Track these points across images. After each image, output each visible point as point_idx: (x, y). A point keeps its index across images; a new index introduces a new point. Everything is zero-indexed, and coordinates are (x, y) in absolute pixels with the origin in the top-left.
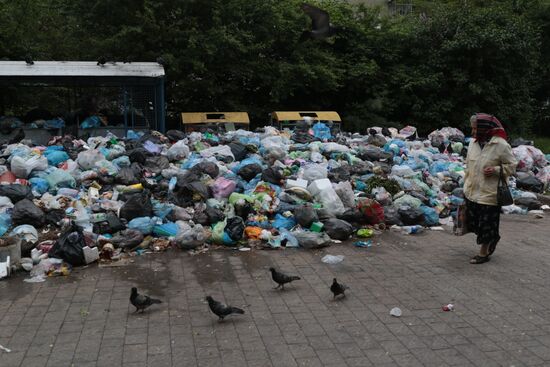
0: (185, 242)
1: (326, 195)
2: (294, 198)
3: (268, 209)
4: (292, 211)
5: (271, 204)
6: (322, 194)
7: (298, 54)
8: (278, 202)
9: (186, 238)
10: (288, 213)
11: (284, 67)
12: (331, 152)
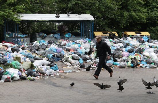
0: (123, 66)
1: (154, 57)
2: (145, 57)
3: (140, 60)
4: (146, 60)
5: (140, 58)
6: (153, 57)
7: (130, 8)
8: (142, 58)
9: (123, 65)
10: (145, 61)
11: (126, 14)
12: (152, 46)
